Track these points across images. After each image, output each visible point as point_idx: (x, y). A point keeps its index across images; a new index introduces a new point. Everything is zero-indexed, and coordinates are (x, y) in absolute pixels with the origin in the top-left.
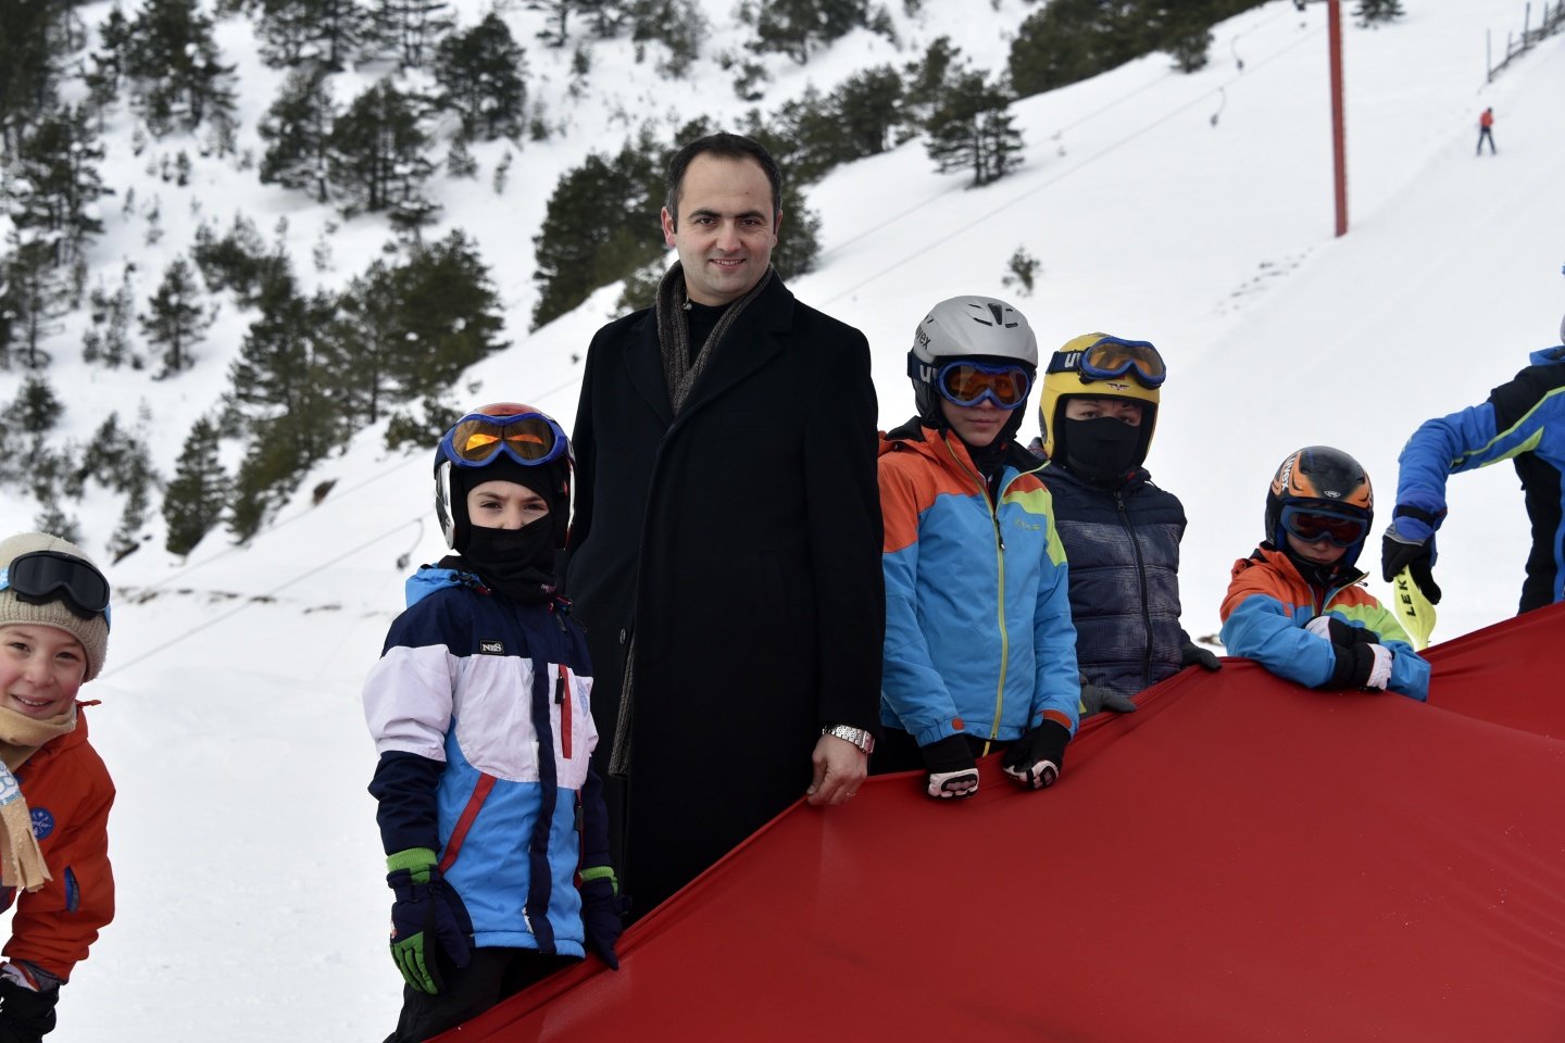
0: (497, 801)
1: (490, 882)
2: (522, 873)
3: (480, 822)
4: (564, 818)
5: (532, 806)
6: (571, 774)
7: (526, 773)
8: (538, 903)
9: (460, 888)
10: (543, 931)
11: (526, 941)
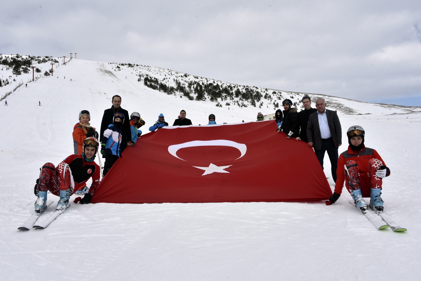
0: (115, 143)
1: (114, 150)
2: (116, 150)
3: (114, 145)
4: (119, 146)
5: (118, 144)
6: (120, 142)
7: (117, 142)
8: (117, 152)
9: (112, 150)
10: (117, 154)
11: (116, 155)
